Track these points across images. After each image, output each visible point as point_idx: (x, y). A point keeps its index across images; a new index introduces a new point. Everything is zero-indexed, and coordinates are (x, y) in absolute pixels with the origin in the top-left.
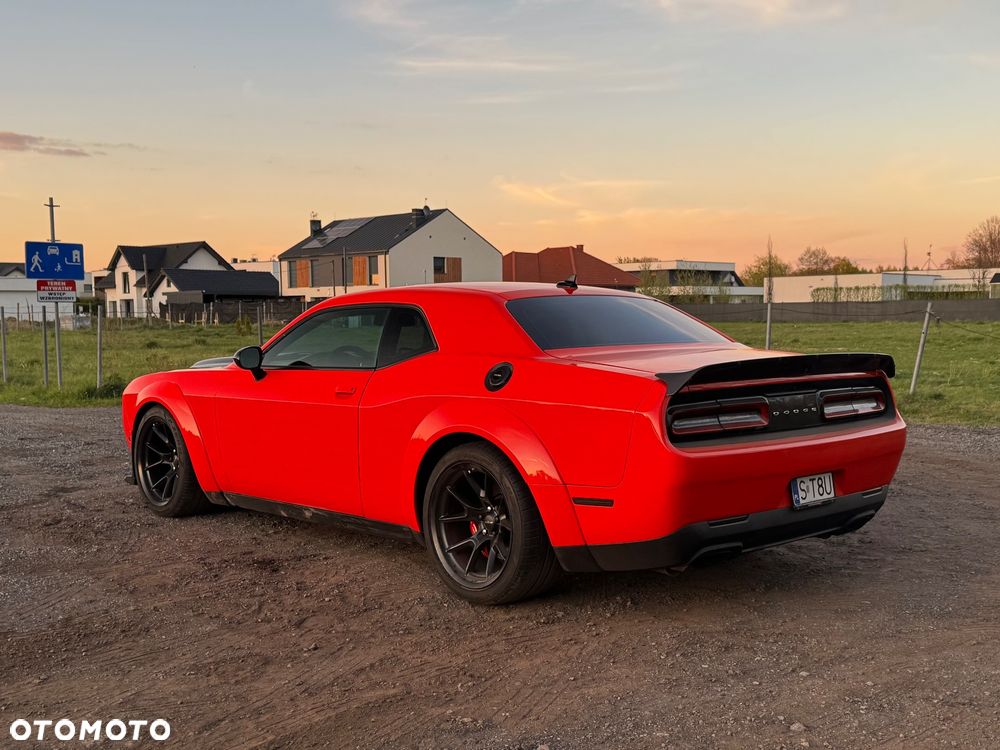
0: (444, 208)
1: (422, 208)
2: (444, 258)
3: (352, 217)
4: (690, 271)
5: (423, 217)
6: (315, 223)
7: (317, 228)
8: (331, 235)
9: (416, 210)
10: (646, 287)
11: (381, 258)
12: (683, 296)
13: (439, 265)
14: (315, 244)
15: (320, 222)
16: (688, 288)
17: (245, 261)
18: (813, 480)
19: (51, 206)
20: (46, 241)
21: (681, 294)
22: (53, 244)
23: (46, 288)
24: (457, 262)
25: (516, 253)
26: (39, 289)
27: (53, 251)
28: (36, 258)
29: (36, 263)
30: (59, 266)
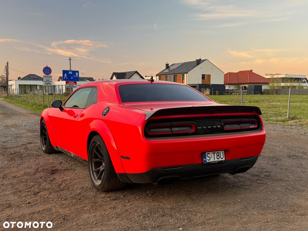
0: (206, 59)
1: (199, 59)
2: (205, 75)
3: (178, 63)
4: (288, 78)
5: (199, 62)
6: (167, 65)
7: (167, 66)
8: (172, 68)
9: (197, 60)
10: (272, 83)
11: (185, 75)
12: (286, 86)
13: (203, 77)
14: (167, 71)
15: (168, 64)
16: (287, 83)
17: (149, 77)
18: (214, 153)
19: (70, 60)
20: (68, 70)
21: (285, 85)
22: (70, 71)
23: (68, 84)
24: (209, 76)
25: (230, 73)
26: (66, 84)
27: (71, 73)
28: (65, 75)
29: (65, 76)
30: (72, 77)
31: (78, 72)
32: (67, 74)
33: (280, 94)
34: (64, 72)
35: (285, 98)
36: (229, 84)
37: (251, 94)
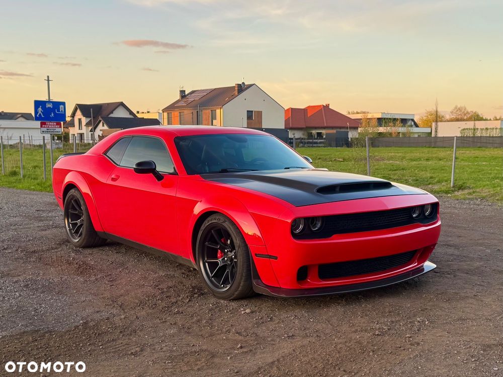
0: (253, 83)
1: (241, 83)
2: (252, 111)
3: (203, 89)
4: (390, 119)
5: (241, 88)
6: (182, 92)
7: (183, 95)
8: (191, 99)
9: (238, 84)
10: (365, 128)
11: (218, 111)
12: (386, 133)
13: (250, 114)
14: (182, 104)
15: (185, 91)
16: (388, 128)
17: (143, 113)
19: (48, 80)
20: (45, 100)
21: (385, 131)
22: (49, 102)
23: (46, 126)
24: (259, 114)
25: (292, 109)
26: (41, 127)
27: (49, 106)
28: (40, 109)
29: (40, 112)
30: (53, 114)
31: (64, 104)
32: (44, 108)
33: (378, 147)
34: (38, 104)
35: (400, 153)
36: (292, 129)
37: (331, 146)
